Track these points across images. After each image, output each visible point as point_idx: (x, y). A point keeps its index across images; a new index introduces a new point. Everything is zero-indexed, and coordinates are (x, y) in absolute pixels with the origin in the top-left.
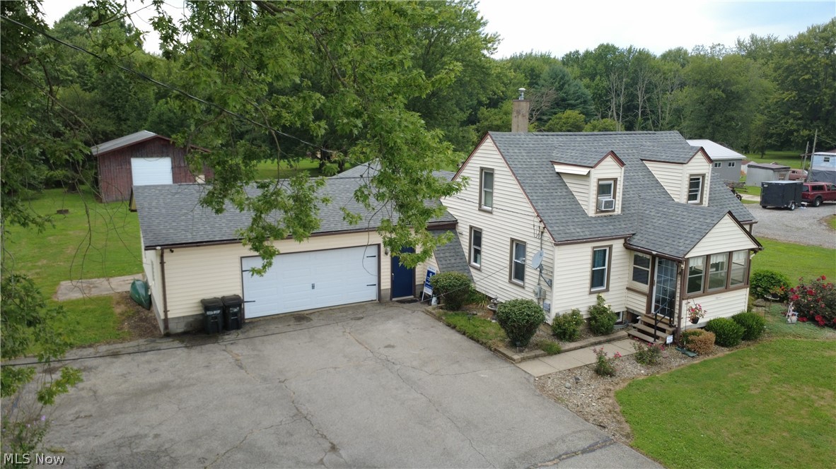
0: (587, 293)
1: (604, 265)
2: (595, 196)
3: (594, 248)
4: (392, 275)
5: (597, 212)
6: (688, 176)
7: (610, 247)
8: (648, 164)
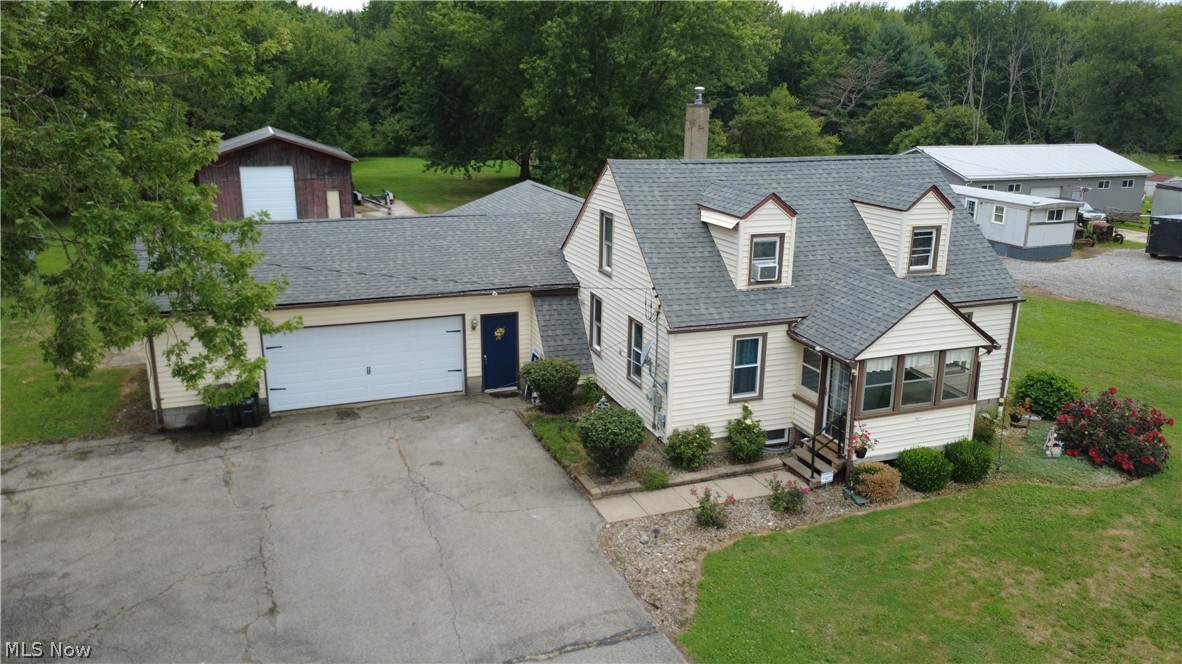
0: (727, 401)
1: (756, 362)
2: (747, 260)
3: (735, 337)
4: (483, 358)
5: (750, 283)
6: (910, 228)
7: (765, 336)
8: (861, 208)
